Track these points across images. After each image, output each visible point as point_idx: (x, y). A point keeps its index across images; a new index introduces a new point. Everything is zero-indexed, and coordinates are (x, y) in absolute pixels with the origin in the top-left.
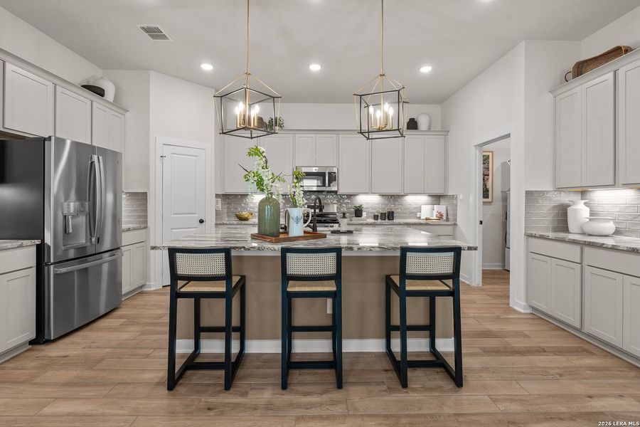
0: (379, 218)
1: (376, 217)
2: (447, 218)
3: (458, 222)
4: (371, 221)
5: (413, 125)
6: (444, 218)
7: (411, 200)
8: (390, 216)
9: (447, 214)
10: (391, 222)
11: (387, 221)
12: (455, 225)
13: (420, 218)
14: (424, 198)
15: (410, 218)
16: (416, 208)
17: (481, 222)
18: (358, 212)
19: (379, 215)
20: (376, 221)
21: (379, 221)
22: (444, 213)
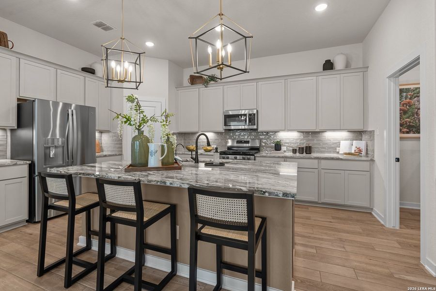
0: (297, 151)
1: (294, 151)
2: (367, 153)
3: (376, 158)
4: (290, 154)
5: (329, 66)
6: (364, 153)
7: (330, 136)
8: (308, 150)
9: (367, 149)
10: (308, 155)
11: (304, 154)
12: (372, 160)
13: (338, 153)
14: (344, 134)
15: (330, 152)
16: (336, 143)
17: (398, 160)
18: (278, 147)
19: (298, 149)
20: (294, 155)
21: (298, 154)
22: (363, 148)
